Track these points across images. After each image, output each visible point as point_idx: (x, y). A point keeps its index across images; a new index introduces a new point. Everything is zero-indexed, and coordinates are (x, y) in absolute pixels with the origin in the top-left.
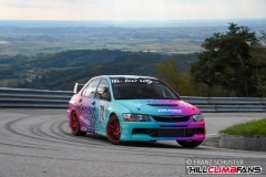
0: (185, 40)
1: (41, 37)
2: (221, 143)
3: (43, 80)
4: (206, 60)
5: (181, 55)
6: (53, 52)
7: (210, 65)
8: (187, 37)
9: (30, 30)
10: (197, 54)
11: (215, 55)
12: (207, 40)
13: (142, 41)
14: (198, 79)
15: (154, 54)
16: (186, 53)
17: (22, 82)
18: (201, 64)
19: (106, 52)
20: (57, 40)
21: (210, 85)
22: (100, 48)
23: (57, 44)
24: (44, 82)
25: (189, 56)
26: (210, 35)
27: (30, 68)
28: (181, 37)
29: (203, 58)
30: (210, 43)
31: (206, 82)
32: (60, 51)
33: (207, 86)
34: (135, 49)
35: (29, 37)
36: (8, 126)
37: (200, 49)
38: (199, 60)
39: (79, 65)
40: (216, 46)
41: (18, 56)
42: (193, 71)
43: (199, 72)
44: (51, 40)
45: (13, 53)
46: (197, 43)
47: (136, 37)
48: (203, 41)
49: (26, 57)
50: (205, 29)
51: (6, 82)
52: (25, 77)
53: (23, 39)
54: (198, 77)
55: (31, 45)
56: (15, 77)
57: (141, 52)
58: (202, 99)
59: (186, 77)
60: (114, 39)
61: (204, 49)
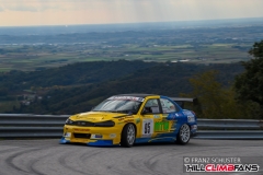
0: (227, 45)
1: (41, 48)
3: (44, 102)
4: (255, 70)
5: (222, 66)
6: (57, 65)
8: (229, 41)
9: (26, 38)
10: (243, 63)
12: (256, 44)
13: (170, 48)
15: (185, 64)
16: (228, 62)
17: (18, 106)
18: (248, 76)
19: (123, 64)
22: (116, 59)
23: (61, 56)
24: (44, 106)
25: (233, 67)
27: (27, 87)
29: (252, 68)
30: (260, 49)
31: (257, 100)
32: (65, 64)
33: (258, 105)
34: (161, 59)
35: (25, 47)
37: (248, 57)
38: (245, 71)
39: (89, 81)
41: (13, 72)
42: (238, 86)
43: (247, 87)
44: (54, 51)
46: (242, 49)
47: (162, 43)
48: (251, 45)
49: (22, 73)
52: (21, 98)
53: (18, 51)
54: (244, 93)
55: (28, 58)
56: (8, 99)
57: (169, 63)
58: (253, 123)
59: (229, 93)
60: (134, 47)
61: (253, 57)
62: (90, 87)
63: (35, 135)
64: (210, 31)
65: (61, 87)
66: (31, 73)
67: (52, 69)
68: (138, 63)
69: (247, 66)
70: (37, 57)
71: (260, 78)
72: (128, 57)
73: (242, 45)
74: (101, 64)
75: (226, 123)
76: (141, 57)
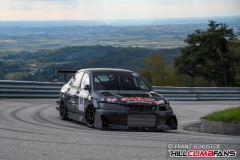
0: (169, 36)
1: (42, 36)
2: (202, 128)
3: (44, 74)
4: (188, 53)
5: (166, 50)
6: (53, 48)
7: (192, 58)
8: (172, 33)
9: (33, 29)
10: (180, 49)
11: (197, 49)
12: (189, 36)
14: (181, 71)
15: (142, 49)
16: (171, 48)
17: (26, 75)
18: (184, 57)
19: (100, 48)
20: (56, 38)
21: (192, 76)
22: (94, 44)
23: (56, 42)
25: (174, 51)
26: (192, 31)
27: (33, 63)
28: (166, 33)
29: (186, 52)
30: (192, 39)
31: (189, 74)
32: (59, 47)
33: (190, 77)
34: (125, 45)
35: (32, 35)
36: (13, 114)
37: (184, 44)
39: (76, 59)
40: (197, 41)
41: (23, 52)
42: (176, 64)
43: (182, 65)
44: (51, 38)
45: (18, 50)
46: (180, 39)
47: (126, 34)
48: (186, 37)
49: (29, 54)
50: (187, 26)
51: (12, 75)
52: (29, 71)
53: (27, 37)
54: (181, 69)
55: (33, 43)
56: (20, 71)
57: (130, 47)
58: (185, 89)
59: (171, 69)
61: (187, 44)
62: (76, 64)
65: (56, 63)
66: (36, 53)
67: (49, 51)
68: (109, 48)
69: (183, 50)
72: (102, 43)
73: (180, 36)
76: (111, 43)
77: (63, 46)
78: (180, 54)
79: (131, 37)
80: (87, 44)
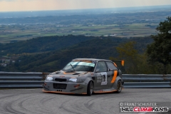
0: (141, 24)
1: (14, 27)
4: (161, 41)
5: (139, 38)
6: (25, 39)
8: (144, 22)
10: (152, 37)
11: (169, 37)
12: (161, 23)
14: (154, 59)
16: (143, 36)
18: (156, 45)
19: (71, 38)
20: (28, 29)
21: (165, 63)
22: (66, 34)
23: (27, 32)
24: (17, 66)
25: (146, 39)
26: (164, 19)
27: (5, 54)
29: (158, 40)
30: (164, 26)
31: (162, 62)
32: (31, 38)
33: (163, 65)
34: (97, 34)
35: (3, 27)
37: (156, 32)
38: (155, 42)
39: (48, 50)
40: (169, 29)
42: (149, 52)
43: (155, 52)
46: (152, 27)
47: (98, 23)
48: (158, 24)
50: (159, 14)
54: (154, 57)
55: (5, 34)
57: (102, 37)
58: (158, 77)
59: (143, 57)
60: (78, 26)
61: (159, 32)
62: (48, 54)
63: (9, 86)
64: (130, 15)
65: (28, 54)
66: (7, 44)
67: (21, 42)
68: (81, 37)
69: (155, 38)
70: (11, 33)
71: (164, 47)
72: (74, 33)
73: (152, 24)
74: (56, 38)
75: (140, 77)
76: (83, 33)
77: (35, 36)
78: (152, 42)
79: (104, 26)
80: (60, 34)
